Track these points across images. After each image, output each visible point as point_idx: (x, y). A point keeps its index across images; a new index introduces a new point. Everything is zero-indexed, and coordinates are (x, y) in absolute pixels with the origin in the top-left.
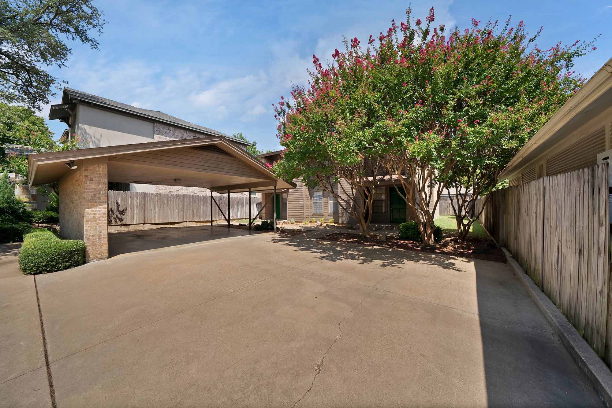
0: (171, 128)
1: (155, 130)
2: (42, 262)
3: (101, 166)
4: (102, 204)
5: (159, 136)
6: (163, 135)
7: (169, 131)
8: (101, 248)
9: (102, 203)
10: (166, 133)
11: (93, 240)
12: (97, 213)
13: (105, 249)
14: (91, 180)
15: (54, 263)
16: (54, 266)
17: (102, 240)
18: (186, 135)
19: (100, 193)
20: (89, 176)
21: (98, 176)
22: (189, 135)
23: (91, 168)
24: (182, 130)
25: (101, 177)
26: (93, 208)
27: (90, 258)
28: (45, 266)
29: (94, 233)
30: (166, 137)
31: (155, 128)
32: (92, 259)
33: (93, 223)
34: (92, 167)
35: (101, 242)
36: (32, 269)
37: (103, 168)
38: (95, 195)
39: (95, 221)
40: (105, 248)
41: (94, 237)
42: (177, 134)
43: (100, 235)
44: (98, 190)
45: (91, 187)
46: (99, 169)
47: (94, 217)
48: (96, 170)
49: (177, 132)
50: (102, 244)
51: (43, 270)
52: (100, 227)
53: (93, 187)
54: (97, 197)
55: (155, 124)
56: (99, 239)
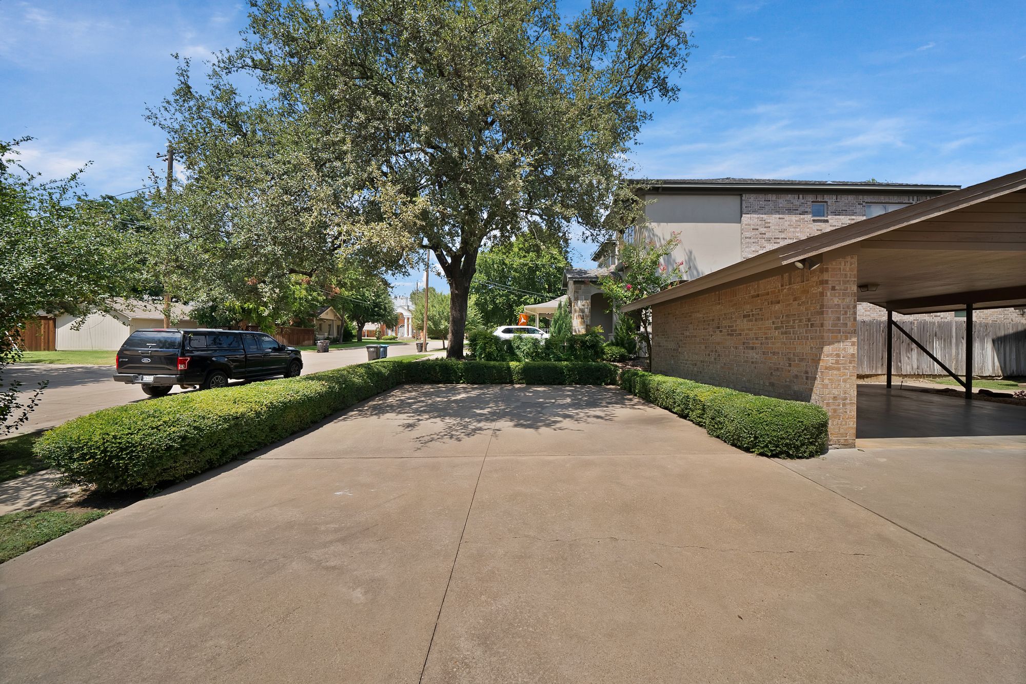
0: (770, 197)
1: (744, 206)
2: (783, 438)
3: (849, 259)
4: (849, 335)
5: (749, 215)
6: (757, 212)
7: (766, 202)
8: (846, 424)
9: (849, 333)
10: (762, 208)
11: (834, 407)
12: (842, 353)
13: (852, 428)
14: (833, 288)
15: (798, 443)
16: (797, 448)
17: (848, 407)
18: (798, 203)
19: (846, 313)
20: (830, 282)
21: (843, 281)
22: (803, 201)
23: (832, 265)
24: (790, 196)
25: (848, 281)
26: (836, 345)
27: (830, 441)
28: (787, 445)
29: (836, 392)
30: (761, 216)
31: (744, 202)
32: (831, 443)
33: (835, 372)
34: (834, 263)
35: (846, 412)
36: (767, 446)
37: (851, 264)
38: (839, 319)
39: (838, 369)
40: (853, 424)
41: (836, 400)
42: (780, 205)
43: (845, 399)
44: (843, 308)
45: (833, 302)
46: (845, 265)
47: (837, 362)
48: (840, 268)
49: (780, 201)
50: (847, 416)
51: (781, 453)
52: (845, 381)
53: (836, 302)
54: (842, 322)
55: (744, 195)
56: (844, 405)
